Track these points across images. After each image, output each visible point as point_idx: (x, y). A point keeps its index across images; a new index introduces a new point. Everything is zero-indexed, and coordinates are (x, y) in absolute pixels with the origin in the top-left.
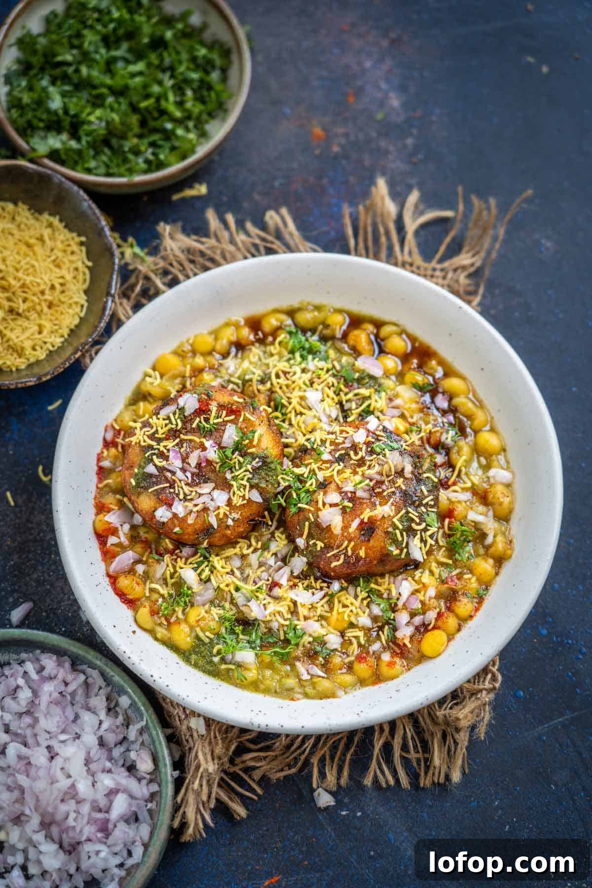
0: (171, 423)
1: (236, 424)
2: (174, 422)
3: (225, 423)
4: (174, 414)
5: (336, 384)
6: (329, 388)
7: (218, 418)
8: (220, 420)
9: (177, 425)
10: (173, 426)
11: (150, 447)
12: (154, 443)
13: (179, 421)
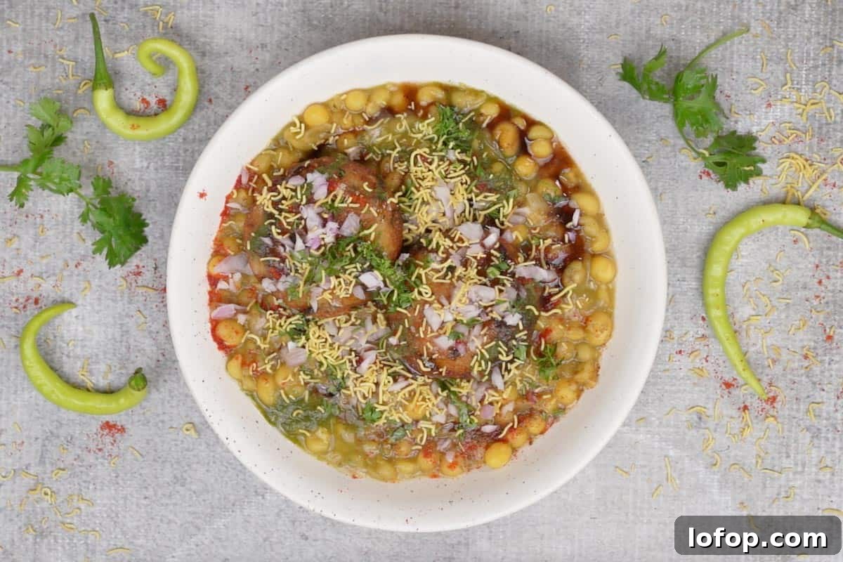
0: (296, 196)
1: (359, 215)
2: (299, 196)
3: (348, 210)
4: (302, 187)
5: (469, 183)
6: (462, 184)
7: (342, 203)
8: (344, 205)
9: (302, 200)
10: (298, 201)
11: (271, 216)
12: (276, 212)
13: (304, 197)
